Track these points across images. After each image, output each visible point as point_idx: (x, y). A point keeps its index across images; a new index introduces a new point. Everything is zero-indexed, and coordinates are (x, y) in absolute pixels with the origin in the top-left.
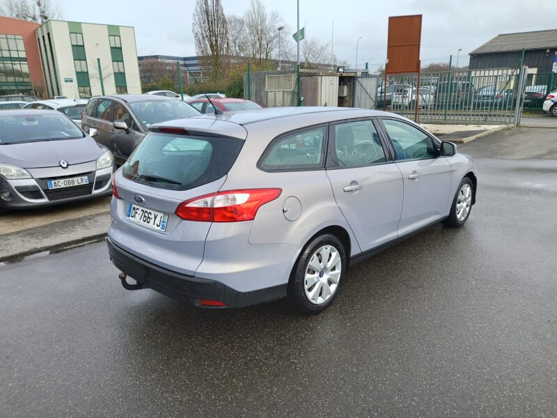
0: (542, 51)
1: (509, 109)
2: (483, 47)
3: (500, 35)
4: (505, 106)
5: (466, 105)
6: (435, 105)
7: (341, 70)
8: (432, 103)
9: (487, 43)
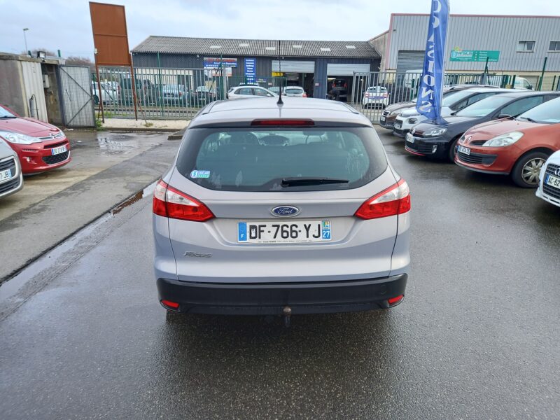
0: (193, 55)
1: (181, 106)
2: (141, 46)
3: (151, 36)
4: (185, 104)
5: (150, 102)
6: (120, 102)
7: (42, 55)
8: (116, 99)
9: (143, 43)
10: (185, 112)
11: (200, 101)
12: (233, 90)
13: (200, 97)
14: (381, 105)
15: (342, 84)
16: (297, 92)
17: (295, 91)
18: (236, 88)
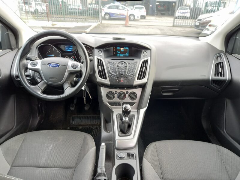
10: (77, 18)
11: (90, 13)
12: (106, 6)
13: (89, 11)
14: (185, 17)
15: (163, 6)
16: (141, 8)
17: (140, 8)
18: (108, 6)
